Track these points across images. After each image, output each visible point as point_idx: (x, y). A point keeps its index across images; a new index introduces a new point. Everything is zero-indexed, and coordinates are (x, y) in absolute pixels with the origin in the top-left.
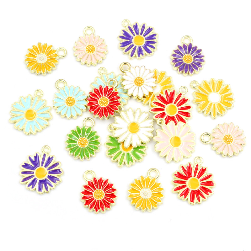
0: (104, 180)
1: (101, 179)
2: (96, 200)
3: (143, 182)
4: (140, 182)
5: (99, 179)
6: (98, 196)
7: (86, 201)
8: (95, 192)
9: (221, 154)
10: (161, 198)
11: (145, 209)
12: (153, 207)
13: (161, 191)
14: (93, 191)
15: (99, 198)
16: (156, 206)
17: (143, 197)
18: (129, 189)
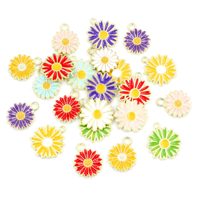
0: (93, 151)
1: (90, 150)
2: (85, 167)
3: (120, 148)
4: (117, 148)
5: (88, 151)
6: (87, 164)
7: (78, 168)
8: (85, 161)
9: (172, 115)
10: (135, 160)
11: (123, 169)
12: (128, 168)
13: (134, 155)
14: (84, 160)
15: (88, 166)
16: (131, 167)
17: (120, 160)
18: (109, 155)
